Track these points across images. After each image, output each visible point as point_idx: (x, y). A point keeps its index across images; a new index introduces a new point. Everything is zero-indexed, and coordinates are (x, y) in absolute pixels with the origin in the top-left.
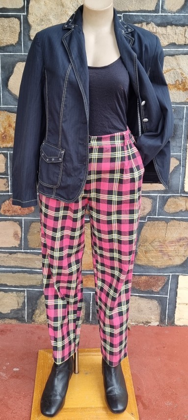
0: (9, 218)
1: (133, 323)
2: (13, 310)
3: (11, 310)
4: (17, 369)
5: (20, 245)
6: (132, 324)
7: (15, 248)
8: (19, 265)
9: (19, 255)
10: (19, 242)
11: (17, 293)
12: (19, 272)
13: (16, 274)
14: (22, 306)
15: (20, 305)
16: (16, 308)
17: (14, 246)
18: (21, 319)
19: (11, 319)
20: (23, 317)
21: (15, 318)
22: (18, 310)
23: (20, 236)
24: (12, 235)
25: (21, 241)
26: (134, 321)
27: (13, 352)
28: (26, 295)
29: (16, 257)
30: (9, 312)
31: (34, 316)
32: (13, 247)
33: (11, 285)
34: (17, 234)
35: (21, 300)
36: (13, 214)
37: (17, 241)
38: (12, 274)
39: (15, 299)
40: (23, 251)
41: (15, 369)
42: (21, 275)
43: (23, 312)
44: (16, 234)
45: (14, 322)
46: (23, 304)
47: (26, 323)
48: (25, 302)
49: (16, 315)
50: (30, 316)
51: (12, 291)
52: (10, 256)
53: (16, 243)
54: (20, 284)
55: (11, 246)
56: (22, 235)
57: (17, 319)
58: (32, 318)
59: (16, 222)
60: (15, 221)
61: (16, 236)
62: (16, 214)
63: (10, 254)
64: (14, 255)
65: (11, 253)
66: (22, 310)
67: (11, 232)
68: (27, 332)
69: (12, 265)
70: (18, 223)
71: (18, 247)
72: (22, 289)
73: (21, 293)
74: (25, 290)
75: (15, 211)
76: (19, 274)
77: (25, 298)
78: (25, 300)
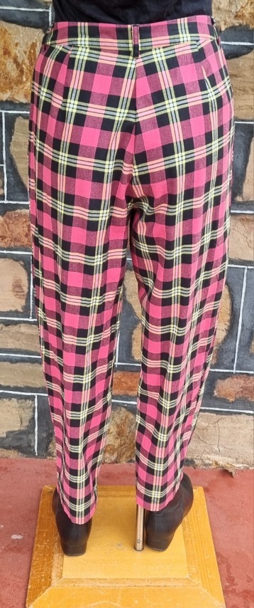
0: (5, 252)
1: (240, 465)
2: (12, 432)
3: (9, 433)
4: (19, 537)
5: (26, 308)
6: (237, 466)
7: (16, 313)
8: (24, 347)
9: (23, 328)
10: (23, 302)
11: (20, 401)
12: (23, 360)
13: (18, 364)
14: (28, 427)
15: (26, 424)
16: (16, 429)
17: (13, 309)
18: (26, 450)
19: (8, 448)
20: (30, 446)
21: (15, 448)
22: (21, 432)
23: (26, 290)
24: (11, 288)
25: (28, 300)
26: (241, 460)
27: (11, 506)
28: (36, 405)
29: (18, 332)
30: (4, 435)
31: (51, 446)
32: (11, 311)
33: (7, 384)
34: (20, 286)
35: (27, 415)
36: (12, 244)
37: (19, 300)
38: (9, 363)
39: (14, 411)
40: (31, 319)
41: (14, 537)
42: (28, 366)
43: (30, 437)
44: (17, 286)
45: (13, 454)
46: (30, 422)
47: (36, 457)
48: (34, 418)
49: (18, 442)
50: (44, 446)
51: (10, 397)
52: (6, 329)
53: (18, 304)
54: (26, 385)
55: (7, 309)
56: (29, 288)
57: (19, 449)
58: (47, 448)
59: (17, 260)
60: (17, 259)
61: (17, 289)
62: (18, 244)
63: (7, 325)
64: (13, 329)
65: (7, 324)
66: (29, 433)
67: (8, 281)
68: (37, 473)
69: (10, 346)
70: (22, 263)
71: (21, 311)
72: (30, 394)
73: (28, 401)
74: (34, 396)
75: (15, 239)
76: (23, 364)
77: (34, 412)
78: (34, 415)
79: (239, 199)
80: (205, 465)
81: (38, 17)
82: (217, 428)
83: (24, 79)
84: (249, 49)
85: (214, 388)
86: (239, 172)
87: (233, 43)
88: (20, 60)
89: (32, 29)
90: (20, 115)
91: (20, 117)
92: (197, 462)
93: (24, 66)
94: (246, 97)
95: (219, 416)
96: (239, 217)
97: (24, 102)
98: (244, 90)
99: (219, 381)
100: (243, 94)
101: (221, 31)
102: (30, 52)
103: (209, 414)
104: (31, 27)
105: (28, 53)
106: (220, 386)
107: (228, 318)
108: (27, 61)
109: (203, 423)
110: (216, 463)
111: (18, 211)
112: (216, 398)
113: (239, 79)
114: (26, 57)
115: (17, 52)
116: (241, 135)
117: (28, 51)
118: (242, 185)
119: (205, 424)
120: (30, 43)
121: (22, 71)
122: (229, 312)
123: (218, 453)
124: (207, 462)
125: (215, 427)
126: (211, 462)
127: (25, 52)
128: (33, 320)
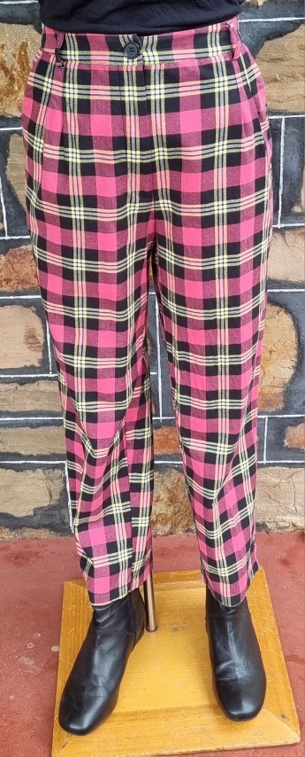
0: (12, 297)
2: (41, 508)
3: (35, 510)
5: (44, 361)
7: (32, 369)
8: (46, 408)
9: (43, 386)
10: (40, 355)
11: (47, 472)
12: (46, 424)
13: (41, 429)
14: (59, 500)
15: (56, 497)
16: (46, 505)
17: (28, 364)
18: (60, 528)
19: (38, 527)
20: (64, 523)
21: (45, 526)
22: (51, 508)
23: (42, 341)
24: (23, 340)
25: (45, 352)
29: (37, 391)
30: (31, 513)
32: (25, 367)
33: (29, 453)
34: (34, 337)
35: (57, 487)
36: (20, 288)
37: (34, 353)
38: (29, 428)
39: (41, 484)
40: (51, 375)
43: (63, 511)
44: (30, 337)
45: (44, 534)
46: (61, 494)
48: (65, 490)
49: (52, 519)
51: (34, 468)
52: (22, 388)
53: (34, 358)
54: (52, 452)
55: (21, 365)
56: (45, 338)
57: (51, 527)
59: (27, 307)
60: (27, 304)
61: (31, 341)
62: (27, 287)
63: (22, 384)
64: (30, 387)
65: (22, 382)
66: (61, 508)
67: (19, 332)
69: (28, 408)
70: (34, 309)
71: (38, 365)
72: (58, 462)
73: (56, 471)
74: (64, 465)
75: (23, 281)
76: (46, 428)
77: (65, 482)
78: (65, 486)
79: (297, 209)
80: (280, 528)
81: (25, 10)
82: (291, 484)
83: (16, 88)
84: (296, 25)
85: (284, 437)
86: (295, 177)
87: (274, 20)
88: (8, 66)
89: (20, 26)
90: (14, 132)
91: (16, 135)
92: (269, 526)
93: (14, 73)
94: (296, 84)
95: (293, 470)
96: (298, 232)
97: (19, 116)
98: (293, 77)
99: (289, 428)
100: (292, 81)
101: (258, 6)
102: (20, 54)
103: (280, 468)
104: (18, 23)
105: (17, 56)
106: (291, 434)
107: (295, 352)
108: (17, 66)
109: (274, 480)
110: (294, 525)
111: (23, 247)
112: (287, 449)
113: (286, 63)
114: (15, 61)
115: (4, 56)
116: (294, 132)
117: (17, 53)
118: (299, 191)
119: (276, 481)
120: (19, 43)
121: (12, 79)
122: (295, 346)
123: (295, 513)
124: (282, 524)
125: (289, 483)
126: (287, 525)
127: (14, 56)
128: (53, 375)
